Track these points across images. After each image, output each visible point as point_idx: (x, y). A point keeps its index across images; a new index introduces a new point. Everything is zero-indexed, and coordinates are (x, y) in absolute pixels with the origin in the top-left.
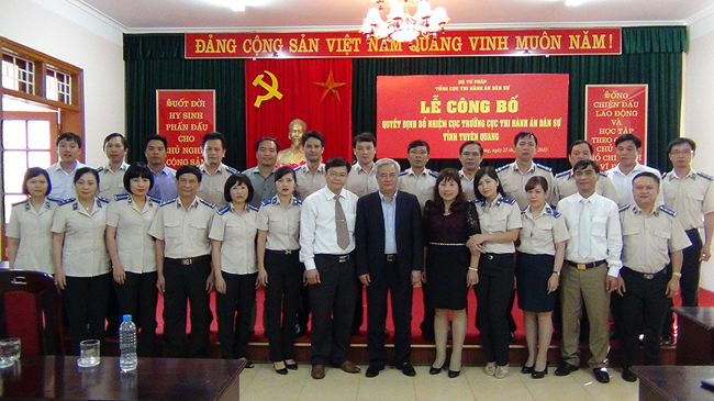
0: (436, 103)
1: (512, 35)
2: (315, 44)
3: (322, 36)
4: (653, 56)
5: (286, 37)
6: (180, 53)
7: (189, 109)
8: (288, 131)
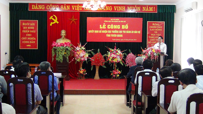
0: (104, 26)
1: (126, 6)
2: (68, 7)
3: (71, 5)
4: (166, 13)
5: (60, 5)
6: (27, 9)
7: (30, 26)
8: (60, 33)
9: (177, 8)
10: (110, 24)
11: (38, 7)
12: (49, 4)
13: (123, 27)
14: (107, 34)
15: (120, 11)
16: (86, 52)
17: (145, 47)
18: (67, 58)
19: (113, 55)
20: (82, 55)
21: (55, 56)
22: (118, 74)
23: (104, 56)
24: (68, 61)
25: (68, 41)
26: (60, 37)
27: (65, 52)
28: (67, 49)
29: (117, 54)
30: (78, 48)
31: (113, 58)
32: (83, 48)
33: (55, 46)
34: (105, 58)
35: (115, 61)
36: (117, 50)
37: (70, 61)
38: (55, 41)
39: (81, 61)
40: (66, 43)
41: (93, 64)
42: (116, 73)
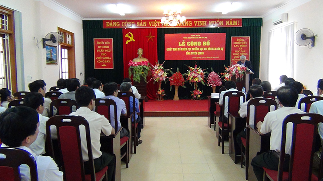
0: (184, 43)
1: (208, 21)
2: (145, 24)
3: (147, 21)
4: (252, 27)
5: (136, 22)
6: (101, 26)
7: (105, 45)
8: (137, 51)
9: (264, 21)
10: (190, 40)
11: (113, 24)
12: (125, 21)
13: (204, 43)
14: (186, 51)
15: (201, 26)
16: (165, 71)
17: (228, 65)
18: (145, 78)
19: (193, 74)
20: (160, 75)
21: (132, 76)
22: (200, 94)
23: (183, 75)
24: (145, 81)
25: (146, 60)
26: (137, 56)
27: (143, 71)
28: (145, 69)
29: (198, 73)
30: (156, 68)
31: (194, 77)
32: (161, 67)
33: (132, 66)
34: (185, 77)
35: (196, 80)
36: (198, 69)
37: (147, 81)
38: (132, 60)
39: (159, 81)
40: (143, 63)
41: (172, 84)
42: (197, 93)
